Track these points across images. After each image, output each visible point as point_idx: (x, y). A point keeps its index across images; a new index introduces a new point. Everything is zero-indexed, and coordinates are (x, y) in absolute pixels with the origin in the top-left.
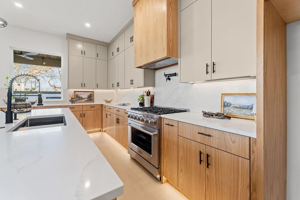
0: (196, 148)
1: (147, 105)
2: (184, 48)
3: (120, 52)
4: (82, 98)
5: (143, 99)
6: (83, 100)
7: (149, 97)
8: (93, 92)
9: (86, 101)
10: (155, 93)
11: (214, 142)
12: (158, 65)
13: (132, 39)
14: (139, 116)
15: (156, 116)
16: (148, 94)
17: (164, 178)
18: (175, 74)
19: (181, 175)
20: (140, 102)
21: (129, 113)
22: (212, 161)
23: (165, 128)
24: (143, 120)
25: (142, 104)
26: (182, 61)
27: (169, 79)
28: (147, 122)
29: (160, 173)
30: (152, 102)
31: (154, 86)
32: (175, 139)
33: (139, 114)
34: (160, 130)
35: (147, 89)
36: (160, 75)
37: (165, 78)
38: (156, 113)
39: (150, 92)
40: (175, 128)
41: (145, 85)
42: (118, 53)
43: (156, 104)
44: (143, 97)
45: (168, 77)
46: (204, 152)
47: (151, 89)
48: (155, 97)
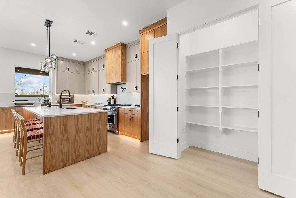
0: (129, 116)
1: (112, 103)
2: (128, 79)
3: (94, 71)
4: (65, 101)
5: (110, 100)
6: (66, 102)
7: (114, 99)
8: (73, 96)
9: (68, 102)
10: (117, 97)
11: (134, 113)
12: (118, 83)
13: (103, 66)
14: (108, 108)
15: (116, 107)
16: (113, 97)
17: (120, 132)
18: (126, 88)
19: (125, 128)
20: (108, 102)
21: (103, 107)
22: (133, 119)
23: (120, 111)
24: (110, 110)
25: (110, 103)
26: (128, 83)
27: (124, 90)
28: (112, 110)
29: (118, 131)
30: (115, 101)
31: (116, 93)
32: (123, 115)
33: (109, 107)
34: (118, 113)
35: (112, 95)
36: (119, 88)
37: (122, 90)
38: (117, 106)
39: (114, 97)
40: (123, 111)
41: (111, 93)
42: (93, 71)
43: (118, 103)
44: (110, 99)
45: (124, 89)
46: (131, 117)
47: (115, 95)
48: (117, 99)
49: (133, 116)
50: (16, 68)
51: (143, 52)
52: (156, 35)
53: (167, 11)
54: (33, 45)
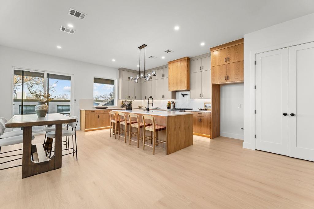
1: (172, 107)
2: (192, 86)
3: (152, 80)
7: (173, 104)
10: (175, 102)
13: (163, 76)
16: (173, 102)
18: (187, 95)
20: (168, 106)
25: (169, 108)
27: (184, 96)
30: (174, 106)
31: (175, 99)
36: (179, 95)
37: (182, 96)
41: (172, 99)
43: (176, 107)
44: (170, 104)
45: (184, 95)
46: (200, 119)
47: (173, 100)
48: (176, 104)
49: (202, 118)
50: (95, 79)
51: (213, 65)
52: (229, 53)
53: (244, 35)
54: (114, 60)
